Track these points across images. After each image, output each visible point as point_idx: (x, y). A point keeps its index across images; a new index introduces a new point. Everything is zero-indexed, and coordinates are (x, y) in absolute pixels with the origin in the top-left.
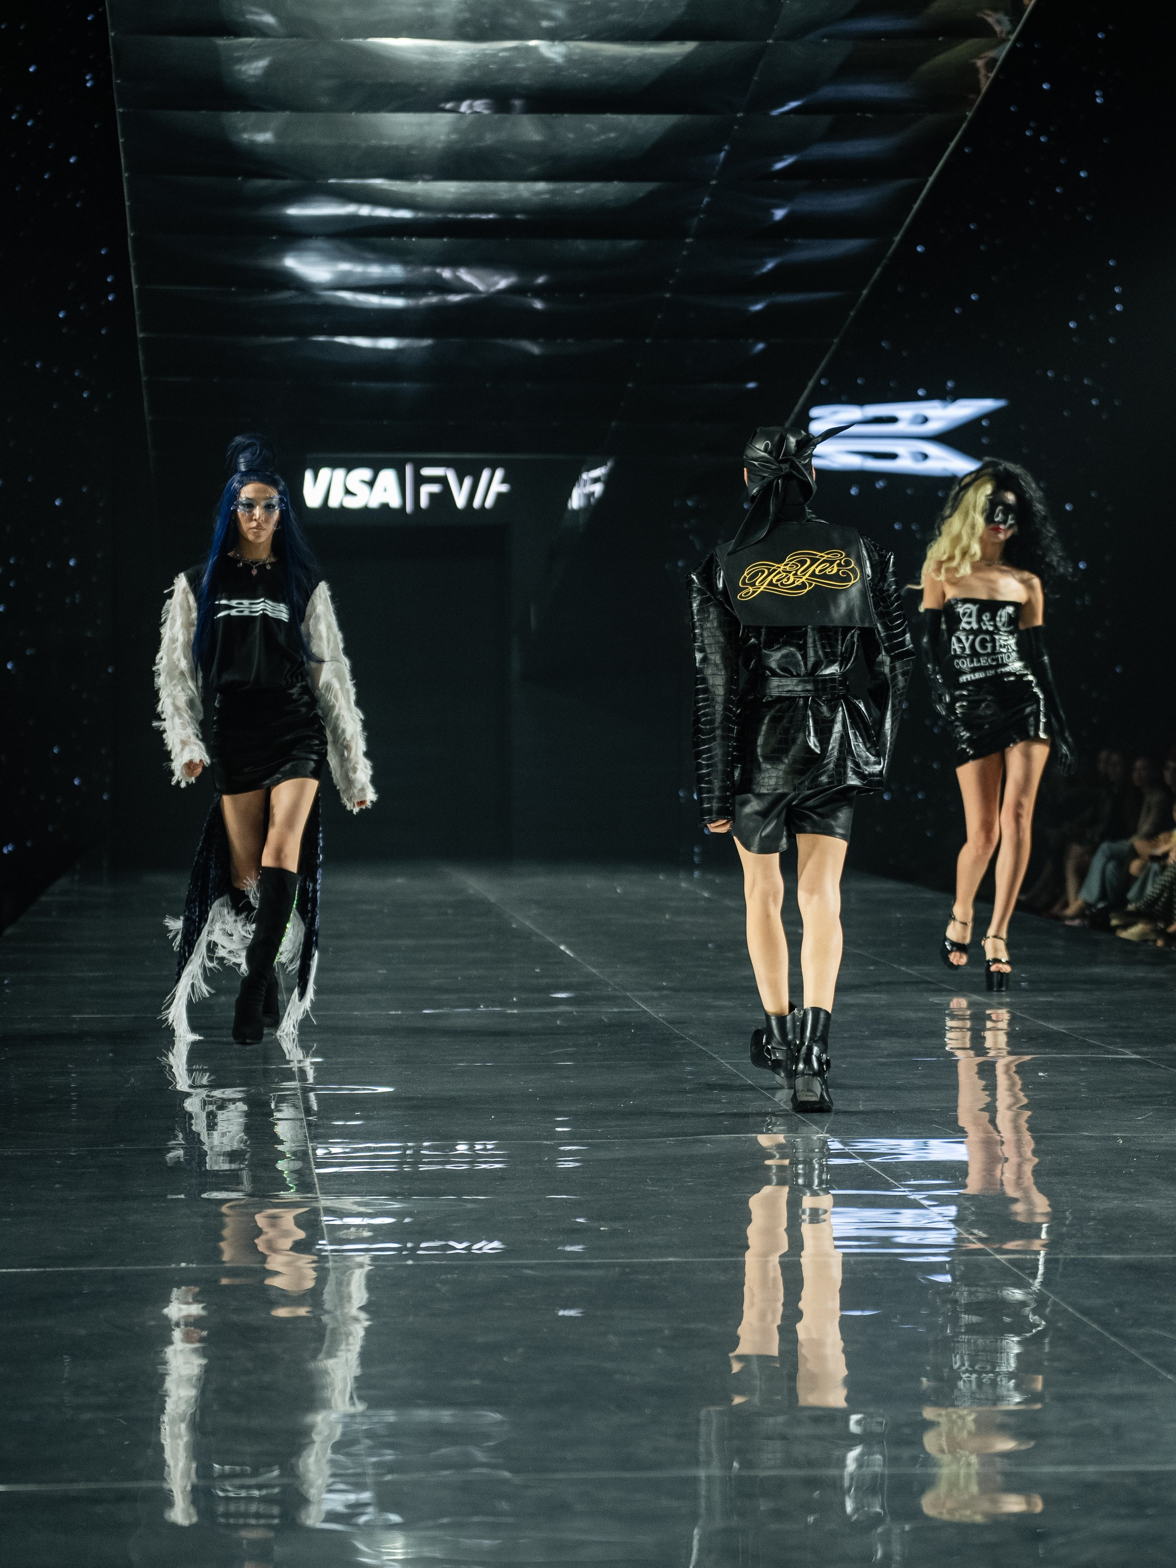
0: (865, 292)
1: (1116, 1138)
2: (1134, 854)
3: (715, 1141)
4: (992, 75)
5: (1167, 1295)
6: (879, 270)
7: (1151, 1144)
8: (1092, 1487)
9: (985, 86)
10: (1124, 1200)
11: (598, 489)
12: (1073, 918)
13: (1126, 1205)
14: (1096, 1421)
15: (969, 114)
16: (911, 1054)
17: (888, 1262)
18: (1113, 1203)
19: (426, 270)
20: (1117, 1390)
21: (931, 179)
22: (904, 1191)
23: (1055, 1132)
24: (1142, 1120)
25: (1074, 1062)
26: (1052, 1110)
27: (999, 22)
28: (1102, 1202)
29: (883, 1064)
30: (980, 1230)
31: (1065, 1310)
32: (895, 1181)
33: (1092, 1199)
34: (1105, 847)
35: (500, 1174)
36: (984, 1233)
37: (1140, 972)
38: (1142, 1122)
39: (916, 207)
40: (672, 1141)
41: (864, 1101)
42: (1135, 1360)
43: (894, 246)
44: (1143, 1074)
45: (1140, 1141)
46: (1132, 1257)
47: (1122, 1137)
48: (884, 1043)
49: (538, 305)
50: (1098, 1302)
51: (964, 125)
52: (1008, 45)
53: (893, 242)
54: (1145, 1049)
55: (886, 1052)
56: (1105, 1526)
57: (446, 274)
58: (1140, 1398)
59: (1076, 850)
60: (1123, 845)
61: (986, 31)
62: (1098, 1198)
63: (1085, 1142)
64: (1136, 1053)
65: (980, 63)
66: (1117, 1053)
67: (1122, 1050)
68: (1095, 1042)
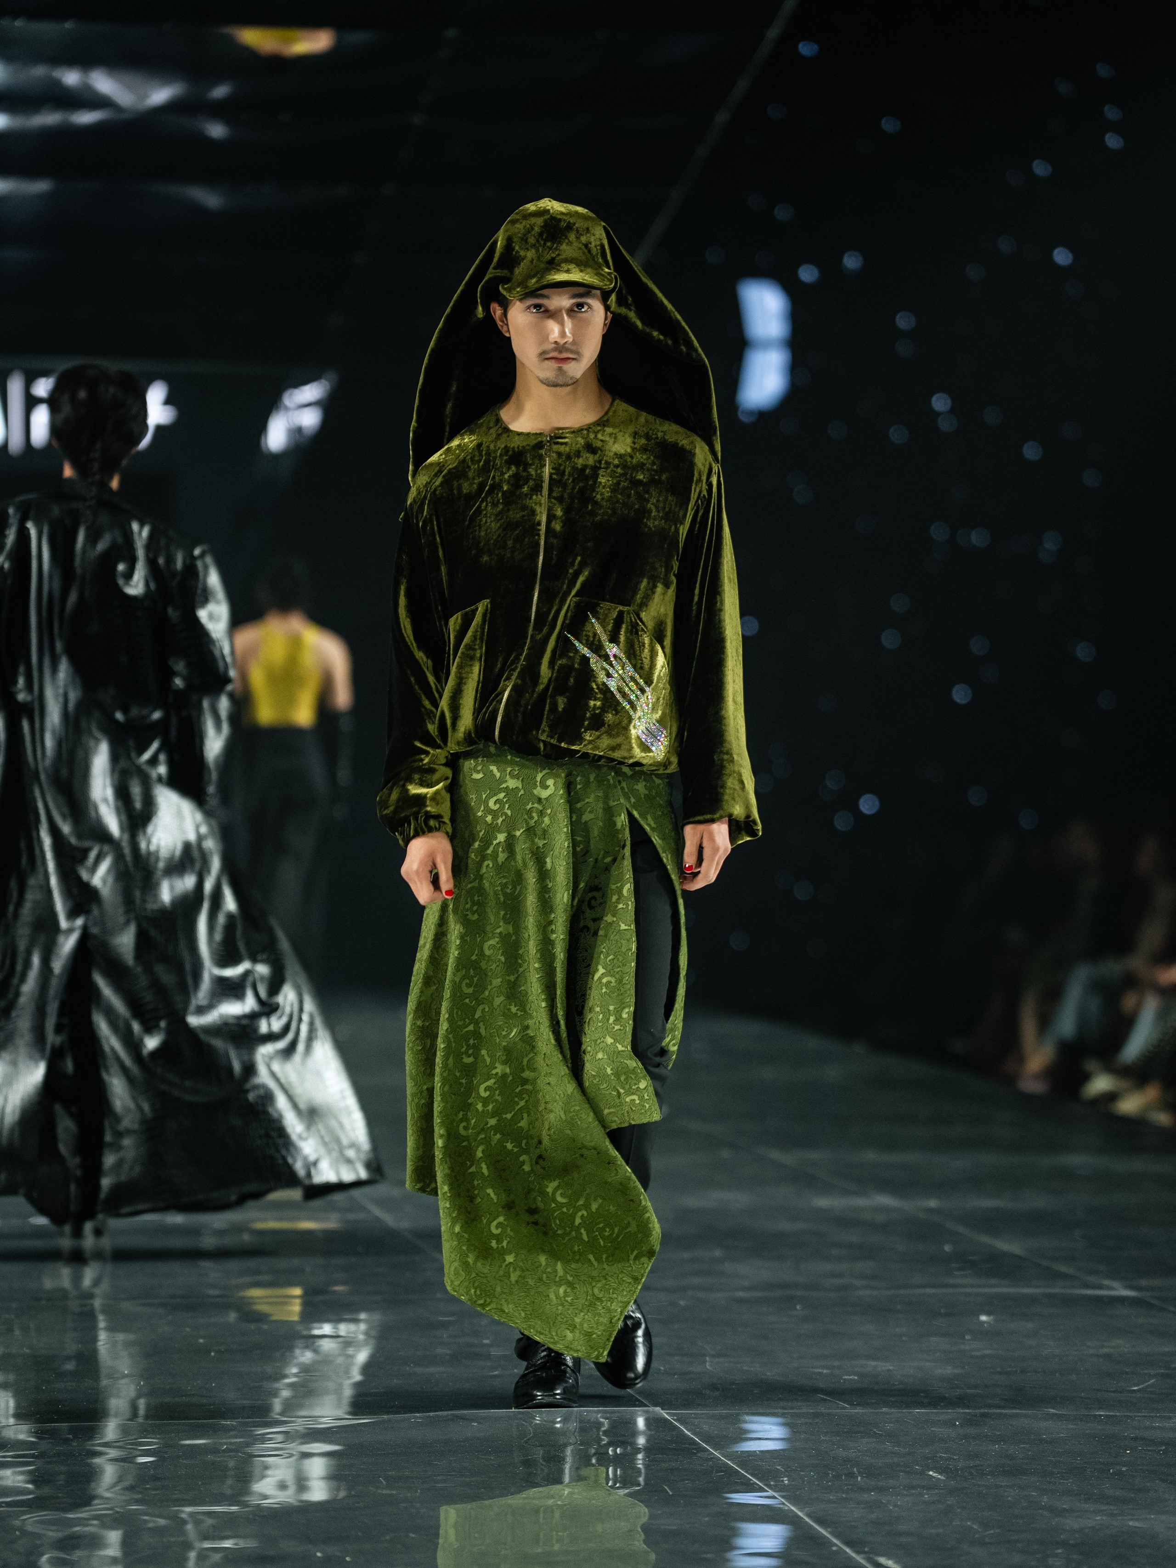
0: (722, 118)
1: (1099, 1419)
2: (1129, 982)
3: (484, 1418)
7: (1154, 1428)
10: (1112, 1515)
11: (310, 419)
12: (1033, 1080)
13: (1114, 1523)
16: (785, 1286)
19: (39, 71)
23: (1004, 1408)
24: (1139, 1391)
25: (1033, 1300)
26: (1000, 1373)
28: (1077, 1517)
29: (742, 1301)
32: (758, 1479)
33: (1062, 1513)
34: (1083, 974)
35: (152, 1472)
37: (1138, 1164)
38: (1138, 1395)
40: (420, 1418)
41: (713, 1356)
43: (766, 44)
44: (1141, 1320)
45: (1136, 1423)
47: (1109, 1419)
48: (744, 1269)
49: (216, 130)
54: (1144, 1283)
55: (746, 1284)
57: (71, 78)
60: (1113, 968)
62: (1071, 1511)
63: (1049, 1424)
64: (1127, 1287)
66: (1100, 1287)
67: (1106, 1282)
68: (1064, 1269)
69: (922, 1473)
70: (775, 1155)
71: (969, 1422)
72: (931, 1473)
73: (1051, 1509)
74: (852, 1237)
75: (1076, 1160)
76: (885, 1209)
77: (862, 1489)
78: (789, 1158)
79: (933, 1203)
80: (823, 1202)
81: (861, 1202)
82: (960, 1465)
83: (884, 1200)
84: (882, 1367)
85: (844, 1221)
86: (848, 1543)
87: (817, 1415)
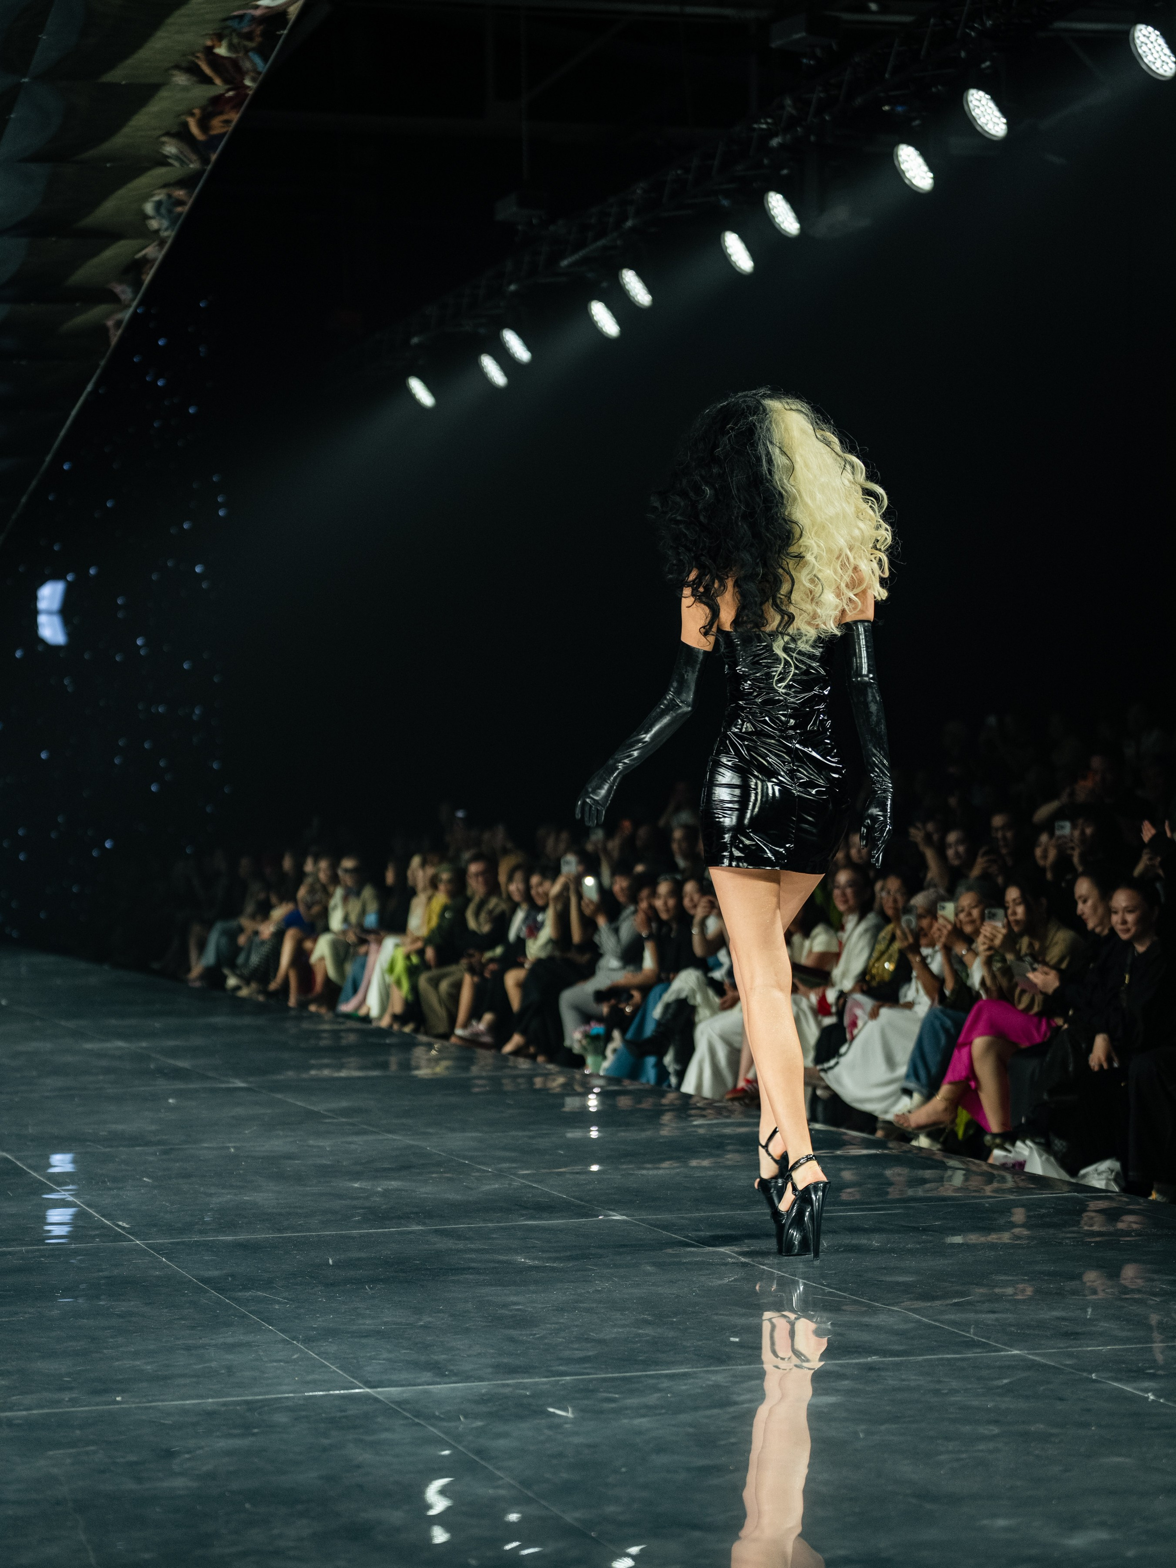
0: (24, 500)
1: (228, 1148)
2: (241, 930)
4: (120, 332)
5: (268, 1265)
6: (34, 483)
7: (256, 1151)
8: (211, 1414)
9: (114, 340)
10: (236, 1195)
12: (195, 980)
13: (237, 1199)
14: (214, 1364)
15: (103, 363)
16: (69, 1089)
17: (53, 1250)
18: (225, 1198)
20: (230, 1340)
21: (74, 413)
22: (65, 1195)
23: (181, 1145)
24: (248, 1133)
25: (197, 1091)
26: (179, 1128)
27: (124, 291)
28: (218, 1197)
29: (47, 1097)
30: (123, 1222)
31: (191, 1281)
32: (58, 1187)
33: (211, 1195)
34: (219, 927)
36: (127, 1224)
37: (247, 1020)
38: (249, 1135)
39: (63, 433)
41: (33, 1125)
42: (244, 1316)
43: (46, 464)
44: (249, 1098)
45: (247, 1149)
46: (242, 1237)
47: (234, 1147)
48: (48, 1081)
50: (216, 1273)
51: (98, 372)
52: (131, 310)
53: (44, 461)
54: (251, 1079)
55: (50, 1088)
56: (223, 1444)
58: (249, 1345)
59: (196, 929)
60: (232, 924)
61: (114, 298)
62: (215, 1194)
63: (205, 1152)
64: (243, 1082)
65: (110, 323)
66: (228, 1082)
67: (231, 1080)
68: (210, 1074)
69: (140, 1179)
70: (63, 1023)
71: (165, 1152)
72: (145, 1179)
73: (205, 1194)
74: (104, 1063)
75: (218, 1020)
76: (120, 1048)
77: (110, 1189)
78: (71, 1024)
79: (144, 1044)
80: (89, 1046)
81: (108, 1045)
82: (160, 1174)
83: (120, 1044)
84: (120, 1127)
85: (100, 1055)
86: (103, 1216)
87: (86, 1153)
